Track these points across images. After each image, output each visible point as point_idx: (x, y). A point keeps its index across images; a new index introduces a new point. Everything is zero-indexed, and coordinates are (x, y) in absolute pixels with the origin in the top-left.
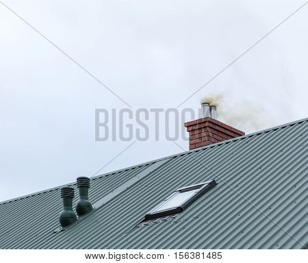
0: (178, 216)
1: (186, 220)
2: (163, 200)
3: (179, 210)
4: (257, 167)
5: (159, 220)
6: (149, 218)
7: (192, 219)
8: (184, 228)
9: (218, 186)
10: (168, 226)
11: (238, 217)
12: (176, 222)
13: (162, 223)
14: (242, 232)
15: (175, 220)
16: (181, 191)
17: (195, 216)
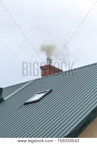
0: (37, 103)
1: (40, 105)
2: (32, 97)
3: (38, 101)
4: (68, 84)
5: (30, 105)
6: (26, 104)
7: (43, 104)
8: (40, 108)
9: (53, 92)
10: (33, 107)
11: (61, 104)
12: (37, 106)
13: (31, 106)
14: (62, 110)
15: (36, 105)
16: (38, 93)
17: (44, 103)
